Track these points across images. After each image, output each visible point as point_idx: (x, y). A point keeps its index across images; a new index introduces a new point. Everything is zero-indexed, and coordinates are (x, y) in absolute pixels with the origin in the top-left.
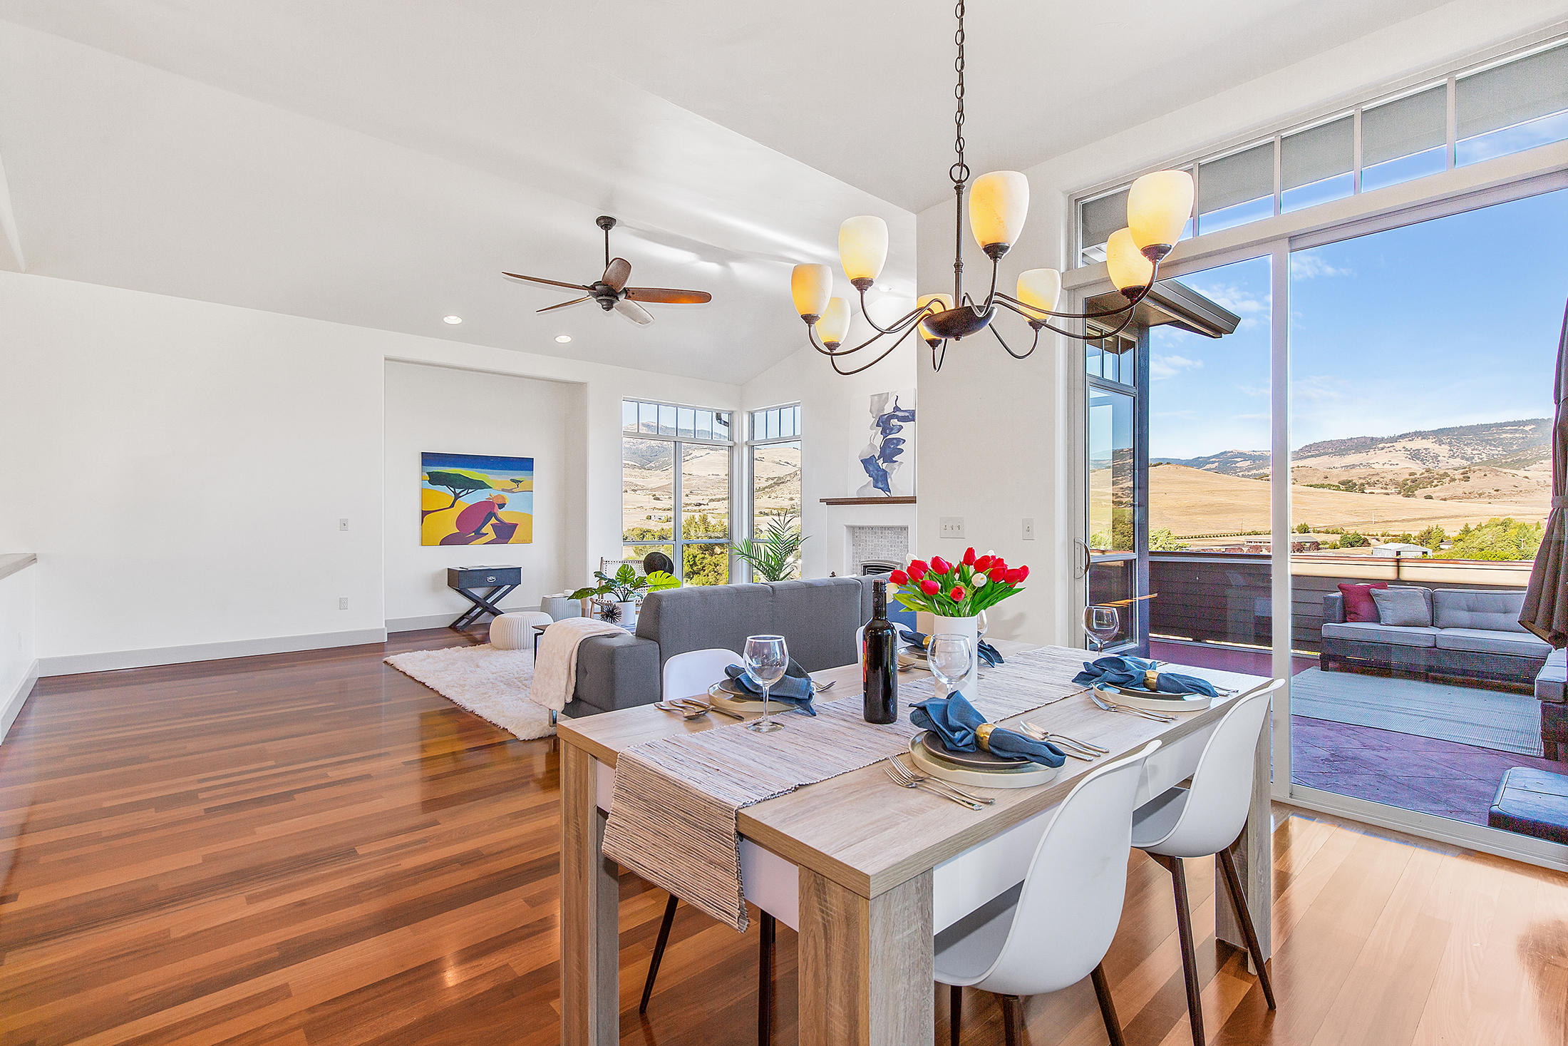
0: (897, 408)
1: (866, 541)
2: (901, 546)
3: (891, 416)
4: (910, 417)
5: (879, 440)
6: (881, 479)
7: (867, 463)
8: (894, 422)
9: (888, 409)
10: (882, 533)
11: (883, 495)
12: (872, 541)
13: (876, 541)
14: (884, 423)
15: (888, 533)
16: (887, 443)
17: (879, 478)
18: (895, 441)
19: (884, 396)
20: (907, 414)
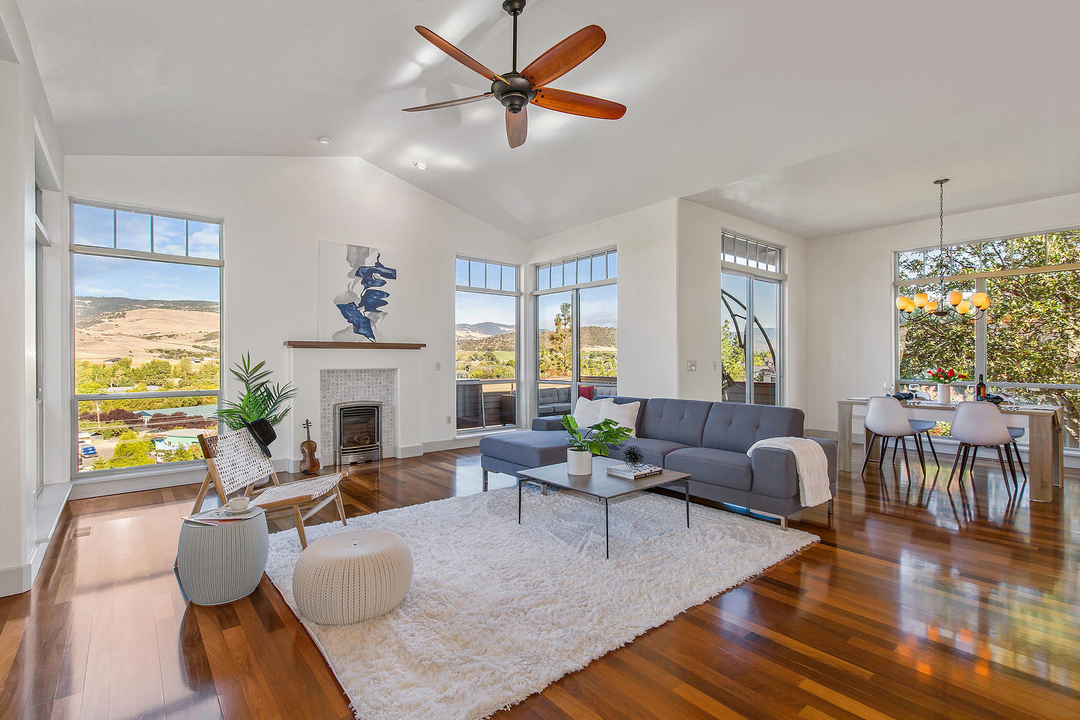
0: (378, 264)
1: (337, 384)
2: (380, 387)
3: (371, 271)
4: (392, 275)
5: (359, 290)
6: (363, 325)
7: (346, 309)
8: (377, 276)
9: (370, 262)
10: (357, 376)
11: (366, 340)
12: (346, 384)
13: (350, 384)
14: (366, 275)
15: (365, 376)
16: (369, 294)
17: (361, 324)
18: (378, 293)
19: (364, 250)
20: (390, 272)
